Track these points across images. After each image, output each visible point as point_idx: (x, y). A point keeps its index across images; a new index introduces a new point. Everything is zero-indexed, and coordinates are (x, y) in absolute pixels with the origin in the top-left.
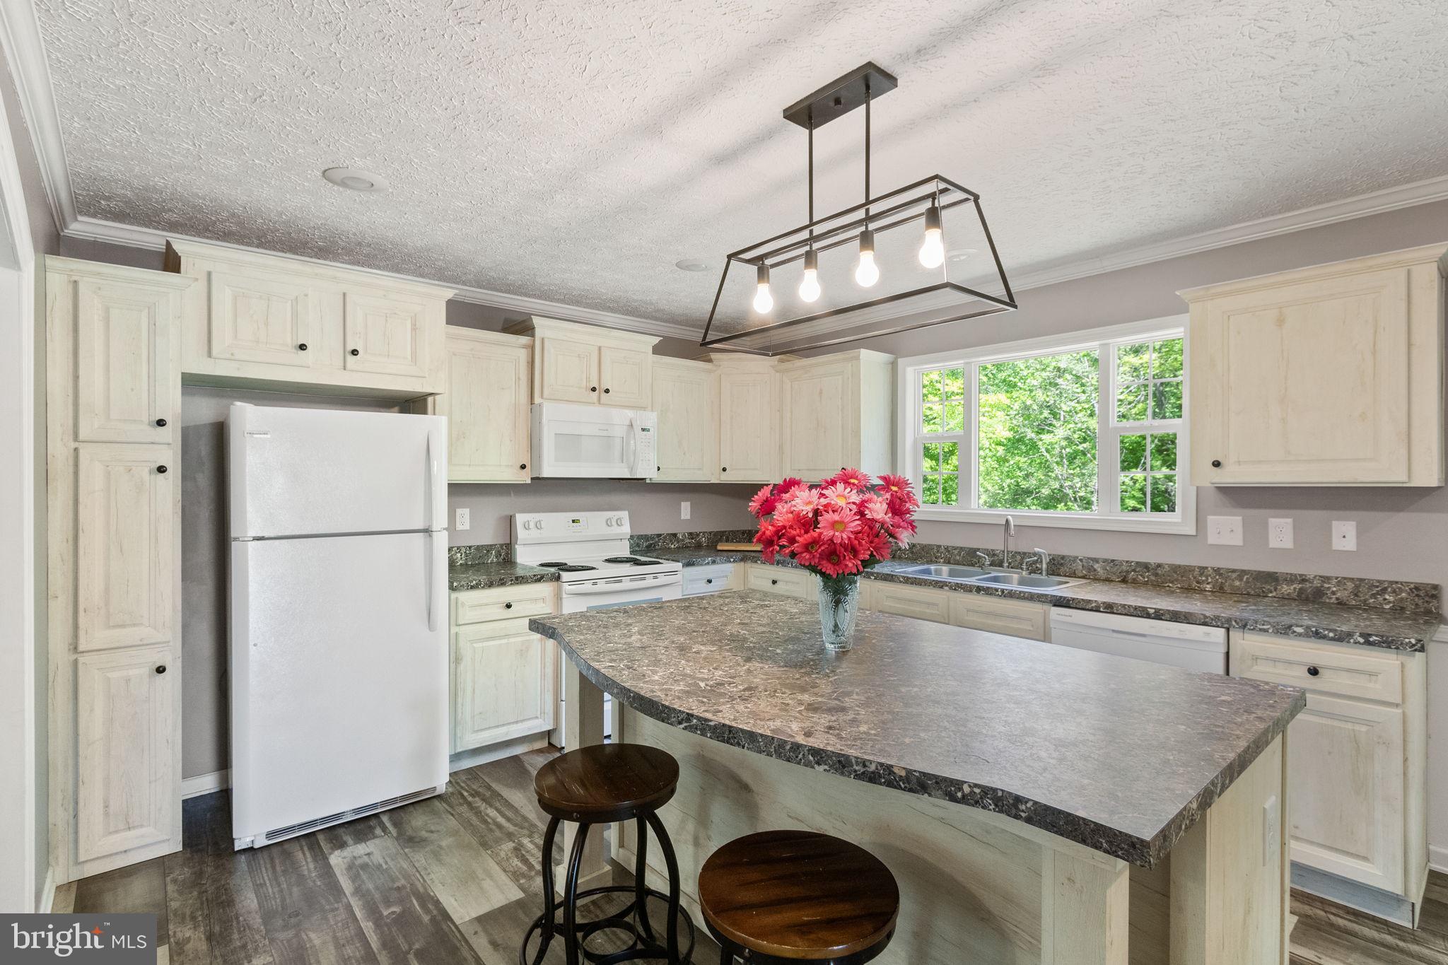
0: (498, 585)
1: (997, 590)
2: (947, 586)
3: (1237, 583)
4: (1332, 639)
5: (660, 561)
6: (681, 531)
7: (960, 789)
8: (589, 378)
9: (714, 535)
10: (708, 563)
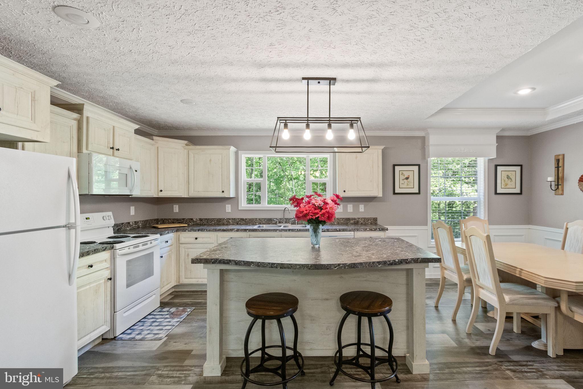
0: (86, 255)
1: (295, 229)
2: (278, 230)
3: (342, 221)
4: (374, 230)
5: (148, 235)
6: (132, 221)
7: (408, 260)
8: (109, 142)
9: (144, 222)
10: (166, 233)
